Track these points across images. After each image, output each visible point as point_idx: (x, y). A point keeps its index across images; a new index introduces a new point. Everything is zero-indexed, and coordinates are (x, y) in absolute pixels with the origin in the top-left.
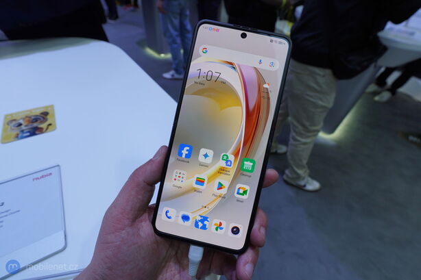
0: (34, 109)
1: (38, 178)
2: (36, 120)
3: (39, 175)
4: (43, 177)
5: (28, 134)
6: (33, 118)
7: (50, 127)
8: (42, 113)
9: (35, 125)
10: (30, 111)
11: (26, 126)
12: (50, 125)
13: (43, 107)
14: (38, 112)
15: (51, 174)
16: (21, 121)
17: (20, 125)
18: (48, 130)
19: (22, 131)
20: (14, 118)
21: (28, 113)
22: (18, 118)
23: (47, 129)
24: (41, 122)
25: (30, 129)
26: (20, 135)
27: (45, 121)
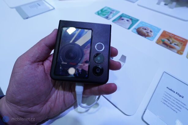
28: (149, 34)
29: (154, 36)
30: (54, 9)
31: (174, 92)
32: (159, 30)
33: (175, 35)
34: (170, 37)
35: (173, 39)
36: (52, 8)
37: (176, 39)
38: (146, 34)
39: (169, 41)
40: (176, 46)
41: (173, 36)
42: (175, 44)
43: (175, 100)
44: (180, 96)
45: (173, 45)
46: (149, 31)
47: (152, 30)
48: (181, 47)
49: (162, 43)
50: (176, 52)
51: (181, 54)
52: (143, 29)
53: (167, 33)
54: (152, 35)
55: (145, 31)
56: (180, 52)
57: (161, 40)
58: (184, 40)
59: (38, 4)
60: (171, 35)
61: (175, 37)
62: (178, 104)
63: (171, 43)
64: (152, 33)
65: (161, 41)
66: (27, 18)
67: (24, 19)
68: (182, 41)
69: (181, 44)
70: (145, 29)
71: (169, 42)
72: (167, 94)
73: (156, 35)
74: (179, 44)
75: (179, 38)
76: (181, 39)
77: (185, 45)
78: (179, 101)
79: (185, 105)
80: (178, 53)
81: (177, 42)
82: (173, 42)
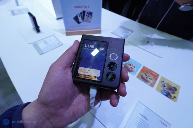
0: (172, 82)
1: (161, 122)
3: (163, 121)
4: (163, 123)
5: (165, 94)
6: (170, 87)
7: (175, 98)
8: (174, 87)
9: (170, 91)
10: (171, 82)
11: (166, 89)
13: (176, 85)
14: (173, 86)
15: (166, 126)
16: (165, 84)
17: (164, 86)
18: (173, 100)
19: (164, 90)
21: (169, 82)
22: (165, 82)
23: (173, 98)
24: (172, 92)
25: (167, 91)
26: (163, 92)
27: (174, 93)
28: (133, 69)
29: (136, 72)
30: (63, 45)
31: (145, 117)
32: (140, 65)
33: (151, 71)
34: (147, 72)
35: (149, 74)
36: (61, 44)
37: (151, 74)
38: (131, 70)
39: (146, 75)
40: (150, 80)
41: (149, 71)
42: (150, 78)
43: (143, 122)
44: (146, 119)
45: (148, 79)
46: (133, 67)
47: (135, 66)
48: (153, 80)
49: (141, 77)
50: (150, 84)
51: (153, 86)
52: (129, 64)
53: (145, 68)
54: (135, 71)
55: (130, 67)
56: (152, 85)
58: (157, 75)
59: (50, 40)
60: (148, 70)
61: (151, 72)
62: (144, 125)
63: (147, 78)
64: (135, 69)
65: (140, 76)
66: (43, 54)
67: (40, 55)
69: (154, 78)
70: (131, 65)
71: (146, 77)
73: (137, 70)
74: (153, 79)
75: (153, 73)
76: (155, 74)
77: (156, 79)
78: (145, 123)
79: (148, 125)
80: (150, 86)
81: (151, 77)
82: (148, 77)
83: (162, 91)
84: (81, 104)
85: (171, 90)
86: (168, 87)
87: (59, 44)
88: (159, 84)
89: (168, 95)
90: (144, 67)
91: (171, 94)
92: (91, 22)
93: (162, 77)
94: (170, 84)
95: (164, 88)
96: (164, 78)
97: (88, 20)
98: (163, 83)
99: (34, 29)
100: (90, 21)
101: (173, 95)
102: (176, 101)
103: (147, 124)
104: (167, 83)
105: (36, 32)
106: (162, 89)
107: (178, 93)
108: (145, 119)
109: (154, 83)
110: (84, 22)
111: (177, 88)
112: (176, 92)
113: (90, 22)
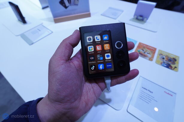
1: (166, 93)
2: (170, 60)
3: (168, 92)
4: (168, 94)
5: (166, 66)
6: (169, 58)
7: (176, 69)
8: (173, 58)
9: (170, 63)
10: (169, 54)
11: (166, 61)
12: (176, 67)
13: (175, 56)
14: (172, 57)
15: (172, 95)
16: (164, 57)
17: (164, 59)
18: (174, 70)
19: (164, 62)
20: (162, 54)
22: (164, 55)
23: (174, 69)
24: (172, 63)
25: (167, 63)
26: (163, 64)
27: (174, 63)
30: (52, 32)
31: (147, 90)
32: (136, 42)
33: (147, 46)
34: (144, 48)
35: (146, 49)
36: (51, 32)
37: (148, 49)
39: (143, 51)
40: (148, 55)
41: (146, 46)
42: (148, 53)
43: (147, 95)
44: (151, 92)
45: (146, 54)
48: (152, 55)
50: (148, 59)
51: (152, 60)
53: (142, 44)
56: (151, 59)
57: (138, 51)
58: (154, 49)
59: (38, 30)
60: (145, 45)
61: (148, 47)
62: (149, 98)
66: (32, 44)
68: (152, 50)
69: (152, 52)
71: (143, 52)
72: (142, 92)
74: (151, 53)
75: (150, 48)
76: (152, 48)
77: (154, 53)
78: (150, 95)
79: (153, 98)
80: (149, 60)
81: (149, 51)
82: (146, 52)
83: (161, 64)
84: (89, 92)
85: (170, 61)
86: (167, 59)
87: (49, 32)
88: (157, 57)
89: (168, 66)
90: (140, 44)
91: (172, 65)
92: (79, 5)
93: (159, 50)
94: (169, 56)
95: (163, 61)
96: (161, 51)
97: (75, 3)
98: (162, 55)
99: (19, 20)
100: (77, 3)
101: (173, 66)
102: (177, 71)
103: (151, 96)
104: (166, 55)
105: (22, 23)
106: (161, 61)
107: (178, 63)
108: (149, 92)
109: (153, 57)
110: (71, 5)
111: (177, 58)
112: (176, 62)
113: (77, 5)
